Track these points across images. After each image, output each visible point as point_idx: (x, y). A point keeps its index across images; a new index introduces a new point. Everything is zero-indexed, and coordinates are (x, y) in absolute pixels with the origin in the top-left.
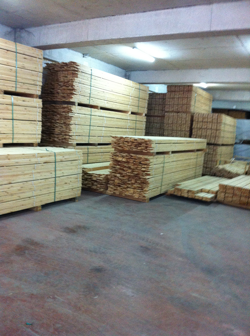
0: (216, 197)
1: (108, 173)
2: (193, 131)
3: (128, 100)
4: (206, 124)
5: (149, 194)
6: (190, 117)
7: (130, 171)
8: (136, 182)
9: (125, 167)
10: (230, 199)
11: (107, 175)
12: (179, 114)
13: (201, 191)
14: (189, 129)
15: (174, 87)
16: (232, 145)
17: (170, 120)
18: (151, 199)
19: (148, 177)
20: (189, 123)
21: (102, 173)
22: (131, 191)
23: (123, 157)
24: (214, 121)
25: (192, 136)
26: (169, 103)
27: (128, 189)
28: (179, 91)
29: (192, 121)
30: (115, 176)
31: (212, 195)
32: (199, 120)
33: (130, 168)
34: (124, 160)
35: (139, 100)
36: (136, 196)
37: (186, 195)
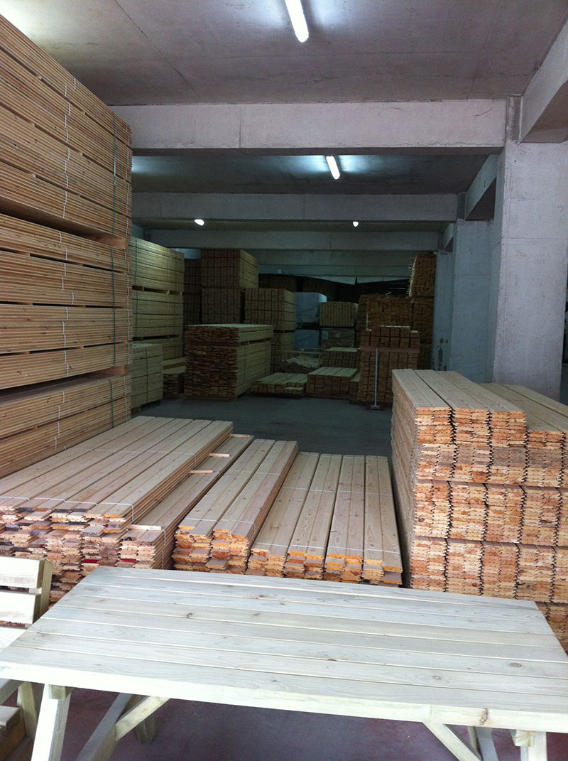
0: (305, 390)
1: (183, 371)
2: (246, 314)
3: (165, 274)
4: (263, 303)
5: (238, 391)
6: (239, 294)
7: (214, 366)
8: (220, 379)
9: (207, 362)
10: (321, 390)
11: (182, 374)
12: (222, 290)
13: (288, 385)
14: (239, 312)
15: (212, 252)
16: (293, 331)
17: (210, 300)
18: (240, 396)
19: (236, 371)
20: (239, 302)
21: (172, 373)
22: (216, 389)
23: (203, 350)
24: (273, 299)
25: (245, 321)
26: (206, 275)
27: (212, 388)
28: (221, 258)
29: (243, 299)
30: (194, 374)
31: (301, 389)
32: (253, 299)
33: (212, 362)
34: (204, 353)
35: (176, 275)
36: (224, 394)
37: (273, 391)
